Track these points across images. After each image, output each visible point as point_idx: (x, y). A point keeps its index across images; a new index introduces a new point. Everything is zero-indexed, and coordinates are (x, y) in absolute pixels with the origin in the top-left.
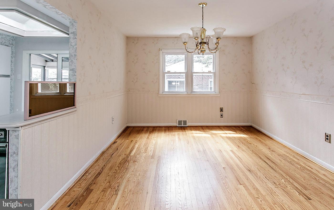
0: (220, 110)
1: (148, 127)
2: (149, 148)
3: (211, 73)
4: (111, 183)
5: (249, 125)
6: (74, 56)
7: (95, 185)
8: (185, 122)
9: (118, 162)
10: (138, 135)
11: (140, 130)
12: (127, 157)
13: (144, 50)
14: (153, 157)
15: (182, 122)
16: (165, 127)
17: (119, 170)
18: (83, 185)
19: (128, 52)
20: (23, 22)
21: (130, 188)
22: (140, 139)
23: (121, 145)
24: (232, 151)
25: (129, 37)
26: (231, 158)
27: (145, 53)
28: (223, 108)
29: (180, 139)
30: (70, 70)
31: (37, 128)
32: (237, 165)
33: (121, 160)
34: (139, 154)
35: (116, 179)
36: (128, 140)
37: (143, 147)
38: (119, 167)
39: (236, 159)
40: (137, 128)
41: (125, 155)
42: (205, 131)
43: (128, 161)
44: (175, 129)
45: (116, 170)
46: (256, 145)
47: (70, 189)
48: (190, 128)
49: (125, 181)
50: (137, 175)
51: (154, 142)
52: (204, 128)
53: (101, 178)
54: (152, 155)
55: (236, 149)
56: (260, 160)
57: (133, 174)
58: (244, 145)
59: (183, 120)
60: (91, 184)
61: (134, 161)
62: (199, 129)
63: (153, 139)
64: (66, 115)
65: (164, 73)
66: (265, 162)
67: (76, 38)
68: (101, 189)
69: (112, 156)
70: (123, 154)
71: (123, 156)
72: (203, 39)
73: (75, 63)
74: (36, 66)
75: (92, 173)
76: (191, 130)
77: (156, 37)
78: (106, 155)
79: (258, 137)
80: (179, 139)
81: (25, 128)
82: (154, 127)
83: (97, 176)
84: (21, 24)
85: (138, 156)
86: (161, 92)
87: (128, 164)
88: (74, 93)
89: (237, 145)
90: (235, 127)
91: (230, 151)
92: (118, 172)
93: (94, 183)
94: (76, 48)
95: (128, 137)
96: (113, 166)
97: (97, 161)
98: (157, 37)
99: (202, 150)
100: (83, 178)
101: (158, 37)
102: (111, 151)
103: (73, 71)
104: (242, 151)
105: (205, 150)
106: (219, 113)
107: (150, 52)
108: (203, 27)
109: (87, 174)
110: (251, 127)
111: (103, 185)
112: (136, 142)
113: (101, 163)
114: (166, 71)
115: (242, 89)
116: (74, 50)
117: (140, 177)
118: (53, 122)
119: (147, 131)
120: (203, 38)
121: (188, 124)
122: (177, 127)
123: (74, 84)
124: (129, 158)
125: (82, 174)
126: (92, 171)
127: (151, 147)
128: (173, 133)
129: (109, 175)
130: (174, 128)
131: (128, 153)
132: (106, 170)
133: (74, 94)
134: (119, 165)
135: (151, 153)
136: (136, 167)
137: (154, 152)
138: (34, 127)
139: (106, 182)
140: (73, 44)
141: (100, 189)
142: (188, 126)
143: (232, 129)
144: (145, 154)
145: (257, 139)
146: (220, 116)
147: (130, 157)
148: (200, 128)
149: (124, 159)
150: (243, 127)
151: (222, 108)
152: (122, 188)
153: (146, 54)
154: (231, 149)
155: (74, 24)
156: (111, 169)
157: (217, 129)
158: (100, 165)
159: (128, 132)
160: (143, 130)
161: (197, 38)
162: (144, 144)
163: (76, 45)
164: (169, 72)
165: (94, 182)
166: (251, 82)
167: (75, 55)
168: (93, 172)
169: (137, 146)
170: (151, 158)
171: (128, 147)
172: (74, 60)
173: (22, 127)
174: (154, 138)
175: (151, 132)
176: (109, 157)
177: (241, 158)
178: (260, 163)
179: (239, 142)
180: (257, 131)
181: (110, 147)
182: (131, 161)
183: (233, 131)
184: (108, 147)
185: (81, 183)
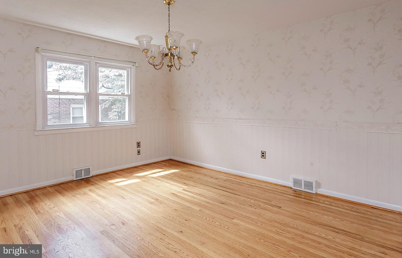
3: (125, 96)
5: (169, 158)
8: (88, 171)
15: (83, 172)
28: (140, 142)
42: (125, 177)
55: (186, 187)
56: (218, 190)
58: (188, 181)
59: (83, 169)
62: (114, 176)
65: (45, 94)
72: (169, 50)
76: (104, 180)
86: (39, 127)
90: (154, 163)
99: (152, 200)
104: (193, 187)
105: (157, 199)
106: (136, 149)
110: (171, 160)
115: (161, 116)
121: (92, 173)
122: (75, 182)
142: (92, 177)
146: (136, 153)
150: (162, 161)
157: (137, 170)
164: (55, 92)
166: (171, 108)
177: (202, 194)
179: (180, 179)
183: (159, 168)
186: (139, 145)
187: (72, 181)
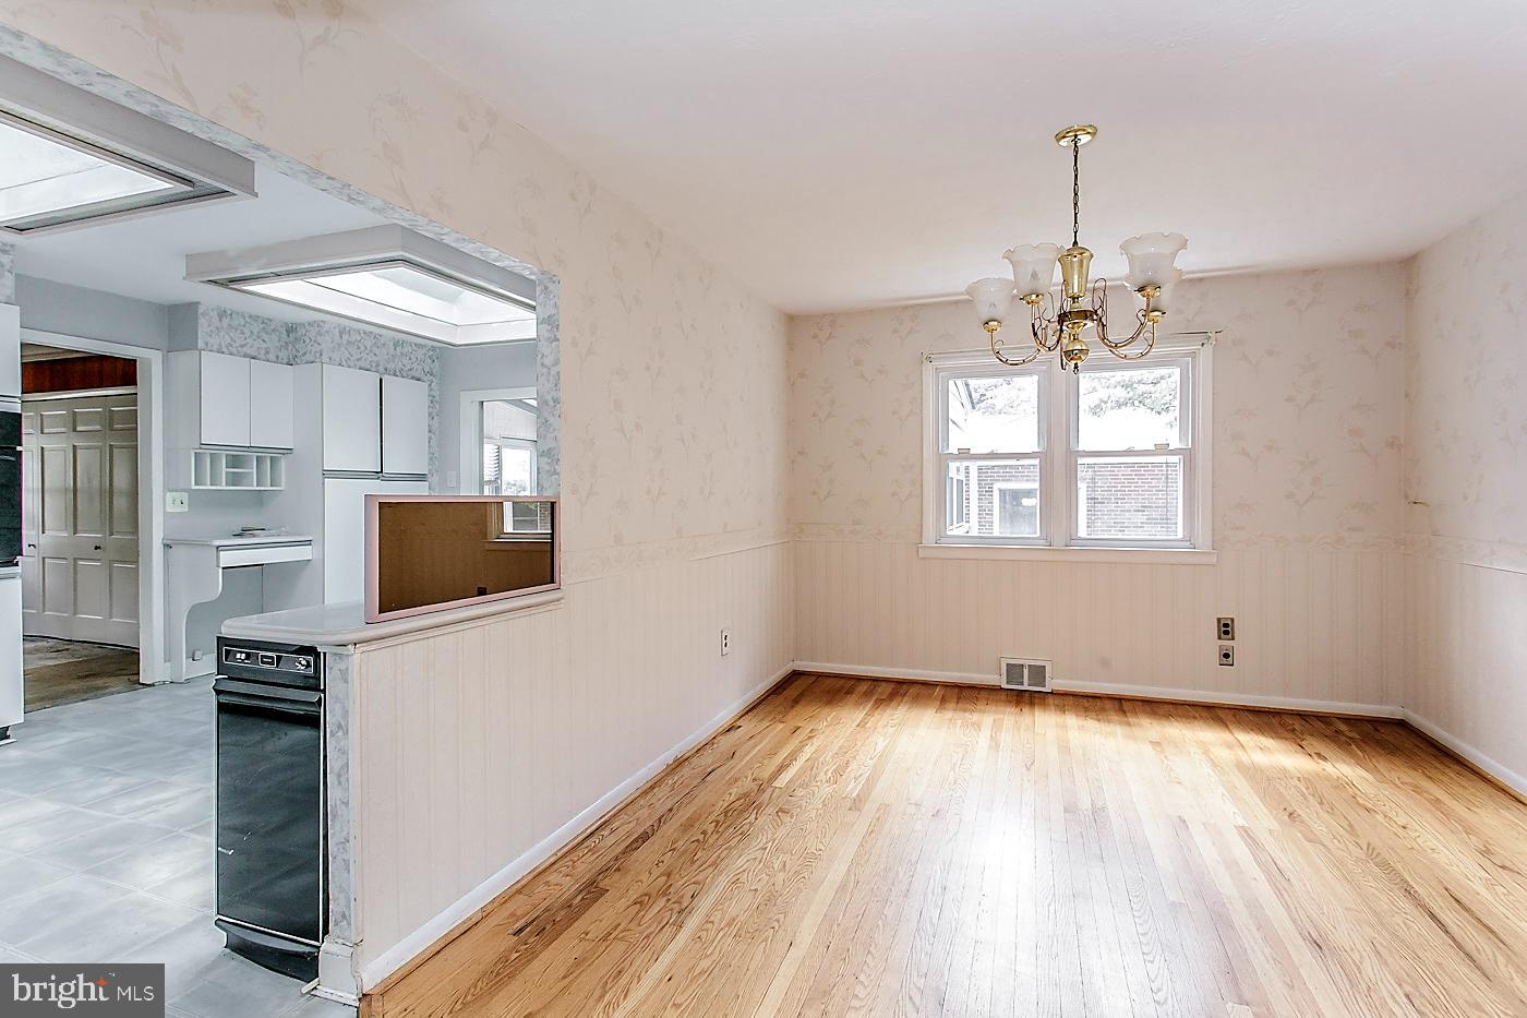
0: (1219, 630)
1: (876, 681)
2: (853, 766)
3: (1173, 452)
4: (672, 877)
5: (1392, 713)
6: (551, 403)
7: (617, 875)
8: (1038, 673)
9: (721, 805)
10: (826, 710)
11: (839, 691)
12: (761, 789)
13: (858, 363)
14: (857, 804)
15: (1026, 671)
16: (947, 686)
17: (715, 836)
18: (581, 867)
19: (795, 379)
20: (452, 299)
21: (732, 911)
22: (831, 728)
23: (753, 741)
24: (1245, 832)
25: (797, 317)
26: (1232, 865)
27: (863, 376)
28: (1232, 620)
29: (997, 746)
30: (541, 454)
31: (412, 651)
32: (1254, 906)
33: (732, 798)
34: (805, 786)
35: (695, 867)
36: (781, 726)
37: (833, 757)
38: (718, 822)
39: (1254, 870)
40: (829, 681)
41: (754, 780)
42: (1129, 724)
43: (759, 807)
44: (988, 699)
45: (704, 833)
46: (1402, 820)
47: (539, 874)
48: (1058, 700)
49: (723, 881)
50: (776, 867)
51: (880, 748)
52: (1125, 709)
53: (645, 854)
54: (858, 795)
55: (1274, 825)
56: (1405, 905)
57: (760, 861)
58: (1325, 815)
59: (1027, 663)
60: (604, 871)
61: (781, 810)
62: (1103, 710)
63: (880, 729)
64: (522, 613)
65: (943, 460)
66: (1433, 916)
67: (558, 337)
68: (633, 895)
69: (709, 778)
70: (746, 778)
71: (747, 784)
72: (1075, 299)
73: (554, 430)
74: (514, 441)
75: (622, 832)
76: (1062, 709)
77: (906, 307)
78: (686, 771)
79: (1425, 784)
80: (995, 744)
81: (365, 649)
82: (900, 683)
83: (634, 846)
84: (446, 303)
85: (800, 792)
86: (929, 537)
87: (753, 816)
88: (552, 534)
89: (1282, 807)
90: (1303, 716)
91: (1235, 831)
92: (711, 841)
93: (618, 869)
94: (558, 373)
95: (786, 713)
96: (700, 816)
97: (652, 788)
98: (912, 306)
99: (1085, 803)
100: (586, 844)
101: (917, 305)
102: (707, 759)
103: (547, 456)
104: (1306, 839)
105: (1103, 809)
106: (1212, 645)
107: (880, 372)
108: (1075, 243)
109: (606, 833)
110: (1402, 725)
111: (645, 880)
112: (810, 738)
113: (662, 799)
114: (953, 450)
115: (1349, 529)
116: (551, 379)
117: (781, 876)
118: (472, 635)
119: (867, 695)
120: (1076, 290)
121: (1052, 683)
122: (1002, 692)
123: (553, 504)
124: (766, 796)
125: (587, 829)
126: (622, 824)
127: (861, 765)
128: (975, 717)
129: (674, 849)
130: (983, 694)
131: (766, 774)
132: (670, 829)
133: (552, 538)
134: (722, 818)
135: (853, 789)
136: (782, 832)
137: (870, 783)
138: (400, 647)
139: (656, 872)
140: (547, 362)
141: (630, 892)
142: (1051, 693)
143: (1282, 725)
144: (830, 789)
145: (1417, 789)
146: (1216, 657)
147: (770, 790)
148: (1108, 704)
149: (746, 795)
150: (1351, 720)
151: (1229, 622)
152: (704, 904)
153: (867, 380)
154: (1241, 822)
155: (551, 287)
156: (688, 825)
157: (1195, 718)
158: (658, 805)
159: (792, 692)
160: (849, 692)
161: (1034, 297)
162: (840, 748)
163: (557, 362)
164: (964, 454)
165: (616, 866)
166: (1406, 497)
167: (557, 401)
168: (627, 829)
169: (808, 751)
170: (850, 809)
171: (773, 753)
172: (551, 420)
173: (355, 644)
174: (885, 726)
175: (881, 702)
176: (695, 783)
177: (1288, 874)
178: (1398, 919)
179: (1303, 795)
180: (1431, 750)
181: (712, 741)
182: (771, 810)
183: (1286, 734)
184: (704, 743)
185: (576, 859)
186: (1226, 629)
187: (993, 690)
